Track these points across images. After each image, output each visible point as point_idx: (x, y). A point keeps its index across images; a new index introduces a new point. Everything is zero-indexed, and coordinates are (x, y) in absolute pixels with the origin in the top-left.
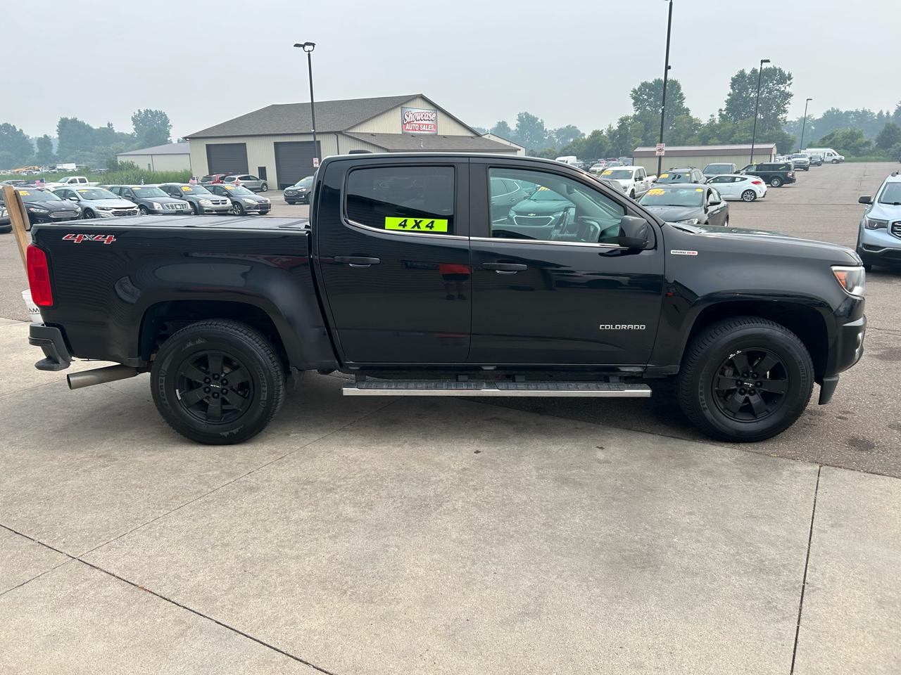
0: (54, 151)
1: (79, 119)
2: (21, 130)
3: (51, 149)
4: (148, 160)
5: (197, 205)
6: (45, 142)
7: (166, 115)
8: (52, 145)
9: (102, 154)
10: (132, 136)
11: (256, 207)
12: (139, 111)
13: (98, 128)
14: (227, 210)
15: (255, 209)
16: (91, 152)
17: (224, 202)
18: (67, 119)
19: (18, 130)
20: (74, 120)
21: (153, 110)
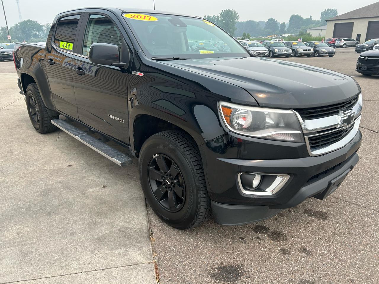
0: (286, 29)
1: (299, 15)
2: (276, 20)
3: (285, 28)
4: (319, 32)
5: (296, 51)
6: (283, 25)
7: (337, 11)
8: (285, 26)
9: (303, 29)
10: (319, 21)
11: (326, 53)
12: (325, 9)
13: (306, 18)
14: (310, 54)
15: (325, 54)
16: (300, 29)
17: (309, 50)
18: (294, 15)
19: (275, 20)
20: (297, 16)
21: (331, 9)
